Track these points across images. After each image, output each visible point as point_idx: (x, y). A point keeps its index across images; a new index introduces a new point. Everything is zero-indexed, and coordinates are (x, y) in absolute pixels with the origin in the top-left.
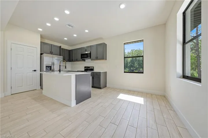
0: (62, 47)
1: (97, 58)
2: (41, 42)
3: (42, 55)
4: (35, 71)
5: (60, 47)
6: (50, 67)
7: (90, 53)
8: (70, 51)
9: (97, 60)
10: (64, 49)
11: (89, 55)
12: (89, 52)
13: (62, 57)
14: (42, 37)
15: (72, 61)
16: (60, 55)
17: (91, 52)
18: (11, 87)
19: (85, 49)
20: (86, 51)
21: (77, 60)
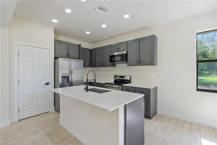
0: (82, 46)
1: (139, 63)
2: (55, 40)
3: (57, 60)
4: (48, 84)
5: (80, 45)
6: (68, 77)
7: (127, 54)
8: (91, 51)
9: (139, 65)
10: (84, 48)
11: (125, 57)
12: (125, 52)
13: (83, 61)
14: (56, 33)
15: (95, 66)
16: (79, 59)
17: (127, 52)
18: (19, 109)
19: (117, 47)
20: (118, 50)
21: (102, 65)
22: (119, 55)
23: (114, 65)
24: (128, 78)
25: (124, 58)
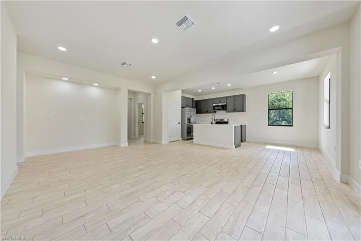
0: (195, 99)
1: (235, 111)
2: (182, 97)
3: (183, 109)
4: (179, 123)
5: (193, 99)
7: (226, 105)
8: (197, 102)
14: (182, 92)
16: (194, 108)
17: (226, 103)
19: (219, 100)
20: (220, 102)
21: (207, 112)
22: (221, 106)
23: (215, 112)
24: (226, 120)
25: (224, 108)
